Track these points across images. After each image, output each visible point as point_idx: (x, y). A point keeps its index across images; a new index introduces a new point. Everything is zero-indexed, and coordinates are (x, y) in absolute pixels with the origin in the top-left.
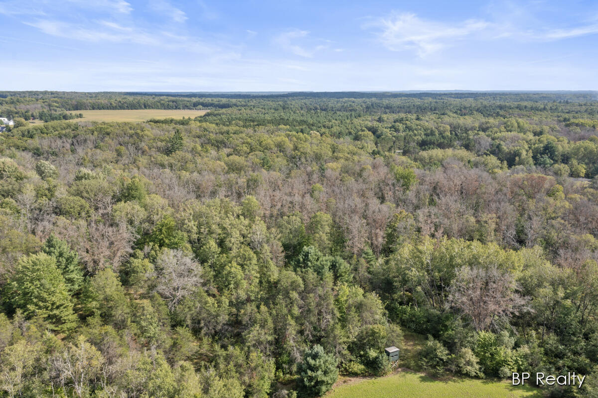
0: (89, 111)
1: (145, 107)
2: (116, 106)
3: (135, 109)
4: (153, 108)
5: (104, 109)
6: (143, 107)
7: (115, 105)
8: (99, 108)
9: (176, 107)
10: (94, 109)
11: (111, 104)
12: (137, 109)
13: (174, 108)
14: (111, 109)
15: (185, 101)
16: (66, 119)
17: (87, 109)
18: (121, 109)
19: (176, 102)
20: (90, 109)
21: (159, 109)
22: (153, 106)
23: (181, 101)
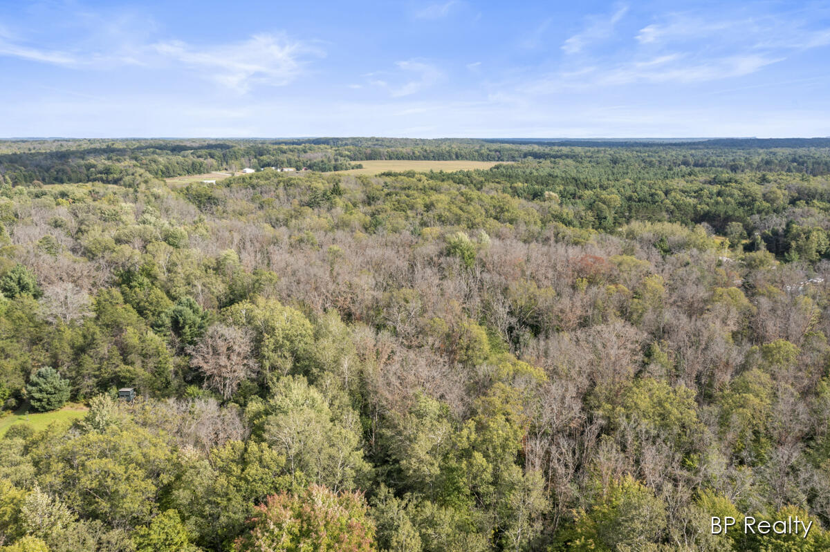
0: (384, 161)
1: (457, 158)
2: (419, 156)
3: (443, 160)
4: (467, 159)
5: (404, 159)
6: (454, 157)
7: (418, 154)
8: (398, 158)
9: (499, 158)
10: (391, 158)
11: (414, 153)
12: (446, 160)
13: (496, 159)
14: (412, 159)
15: (512, 150)
16: (337, 170)
17: (382, 159)
18: (425, 160)
19: (500, 152)
20: (386, 159)
21: (475, 160)
22: (468, 157)
23: (507, 150)
